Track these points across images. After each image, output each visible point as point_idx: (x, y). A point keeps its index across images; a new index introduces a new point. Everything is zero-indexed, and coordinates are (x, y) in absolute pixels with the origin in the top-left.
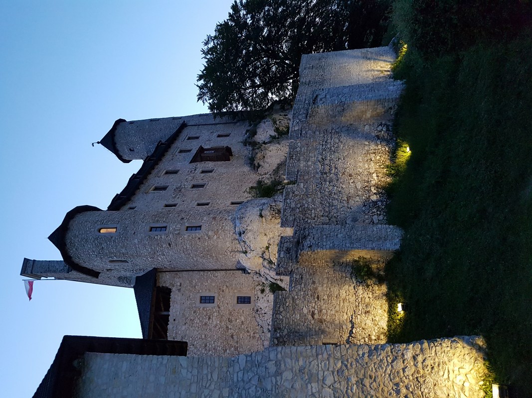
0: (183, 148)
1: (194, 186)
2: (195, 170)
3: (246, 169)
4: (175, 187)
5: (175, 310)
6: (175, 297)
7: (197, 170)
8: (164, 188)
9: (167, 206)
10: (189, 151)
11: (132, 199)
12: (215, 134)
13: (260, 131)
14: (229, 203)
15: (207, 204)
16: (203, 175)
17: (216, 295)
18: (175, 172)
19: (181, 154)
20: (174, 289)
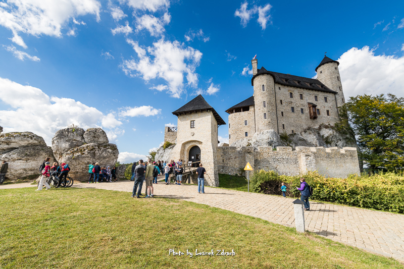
0: (318, 97)
1: (293, 108)
2: (303, 106)
3: (305, 127)
4: (292, 101)
5: (243, 113)
6: (246, 112)
8: (291, 97)
9: (281, 101)
10: (316, 100)
11: (285, 86)
12: (329, 109)
13: (327, 130)
14: (284, 123)
15: (283, 115)
16: (300, 110)
17: (247, 125)
18: (302, 98)
19: (314, 97)
20: (249, 112)
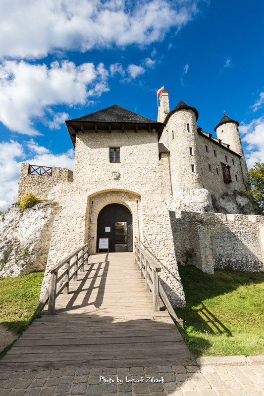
0: (228, 158)
1: (209, 165)
3: (221, 192)
4: (208, 156)
7: (218, 166)
10: (227, 161)
11: (201, 136)
12: (237, 174)
13: (242, 198)
16: (216, 169)
18: (215, 155)
19: (225, 157)
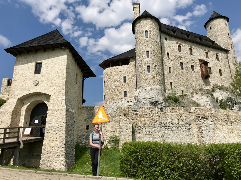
0: (209, 54)
1: (182, 64)
2: (194, 62)
3: (197, 87)
4: (181, 55)
5: (121, 68)
6: (126, 66)
7: (194, 63)
8: (180, 50)
9: (168, 54)
10: (207, 57)
11: (172, 38)
12: (222, 68)
14: (172, 81)
15: (170, 72)
16: (191, 66)
17: (127, 83)
18: (191, 53)
19: (205, 53)
20: (129, 65)
